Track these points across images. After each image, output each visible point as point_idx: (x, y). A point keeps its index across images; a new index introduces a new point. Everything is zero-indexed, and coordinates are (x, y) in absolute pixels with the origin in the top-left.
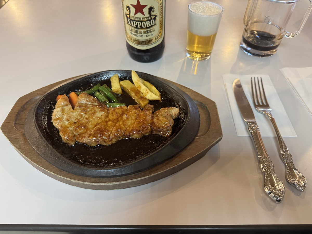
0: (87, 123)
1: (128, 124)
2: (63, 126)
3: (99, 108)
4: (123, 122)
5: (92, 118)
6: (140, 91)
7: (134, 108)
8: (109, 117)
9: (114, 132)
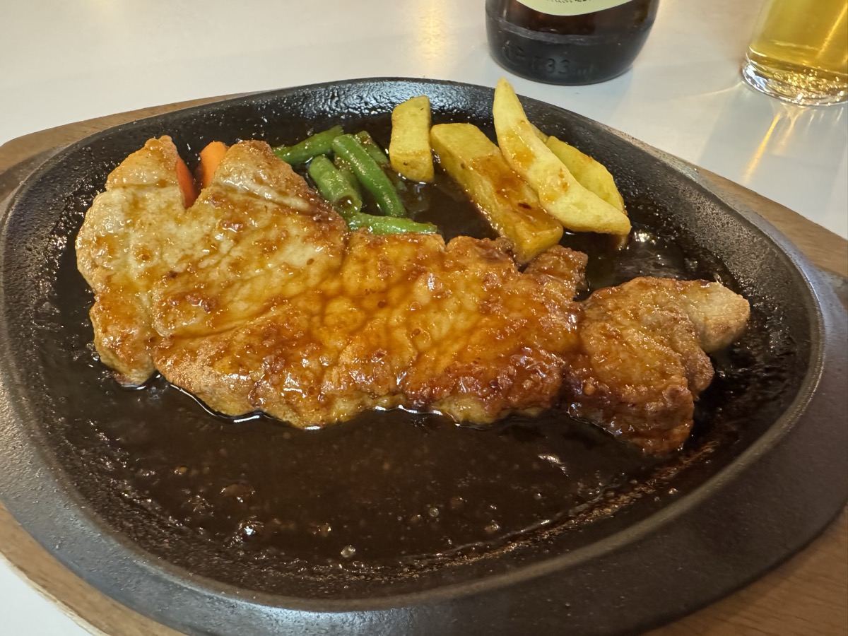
0: (230, 285)
1: (436, 333)
2: (115, 279)
3: (308, 225)
4: (408, 314)
5: (262, 265)
6: (523, 179)
7: (480, 250)
8: (342, 277)
9: (348, 361)
